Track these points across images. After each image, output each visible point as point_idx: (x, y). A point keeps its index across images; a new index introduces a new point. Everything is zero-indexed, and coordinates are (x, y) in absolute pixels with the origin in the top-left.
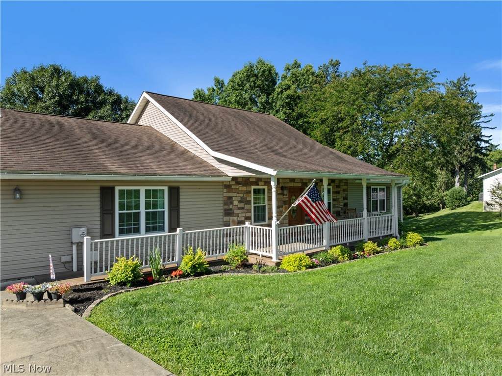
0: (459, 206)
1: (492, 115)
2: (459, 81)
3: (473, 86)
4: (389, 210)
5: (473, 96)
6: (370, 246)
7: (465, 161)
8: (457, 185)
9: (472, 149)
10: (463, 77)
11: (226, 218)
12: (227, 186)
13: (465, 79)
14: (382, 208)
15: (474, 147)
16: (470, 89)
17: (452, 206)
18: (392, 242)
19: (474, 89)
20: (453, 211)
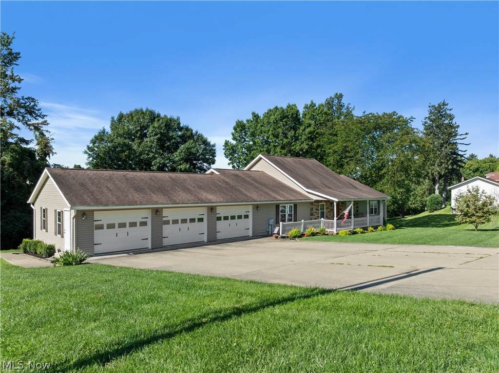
0: (436, 210)
1: (466, 134)
2: (439, 106)
3: (451, 110)
4: (379, 214)
5: (451, 117)
6: (370, 229)
7: (443, 173)
8: (437, 192)
9: (449, 163)
10: (442, 102)
11: (311, 217)
12: (311, 203)
13: (444, 104)
14: (375, 212)
15: (451, 161)
16: (448, 112)
17: (430, 210)
18: (380, 228)
19: (451, 112)
20: (432, 214)
